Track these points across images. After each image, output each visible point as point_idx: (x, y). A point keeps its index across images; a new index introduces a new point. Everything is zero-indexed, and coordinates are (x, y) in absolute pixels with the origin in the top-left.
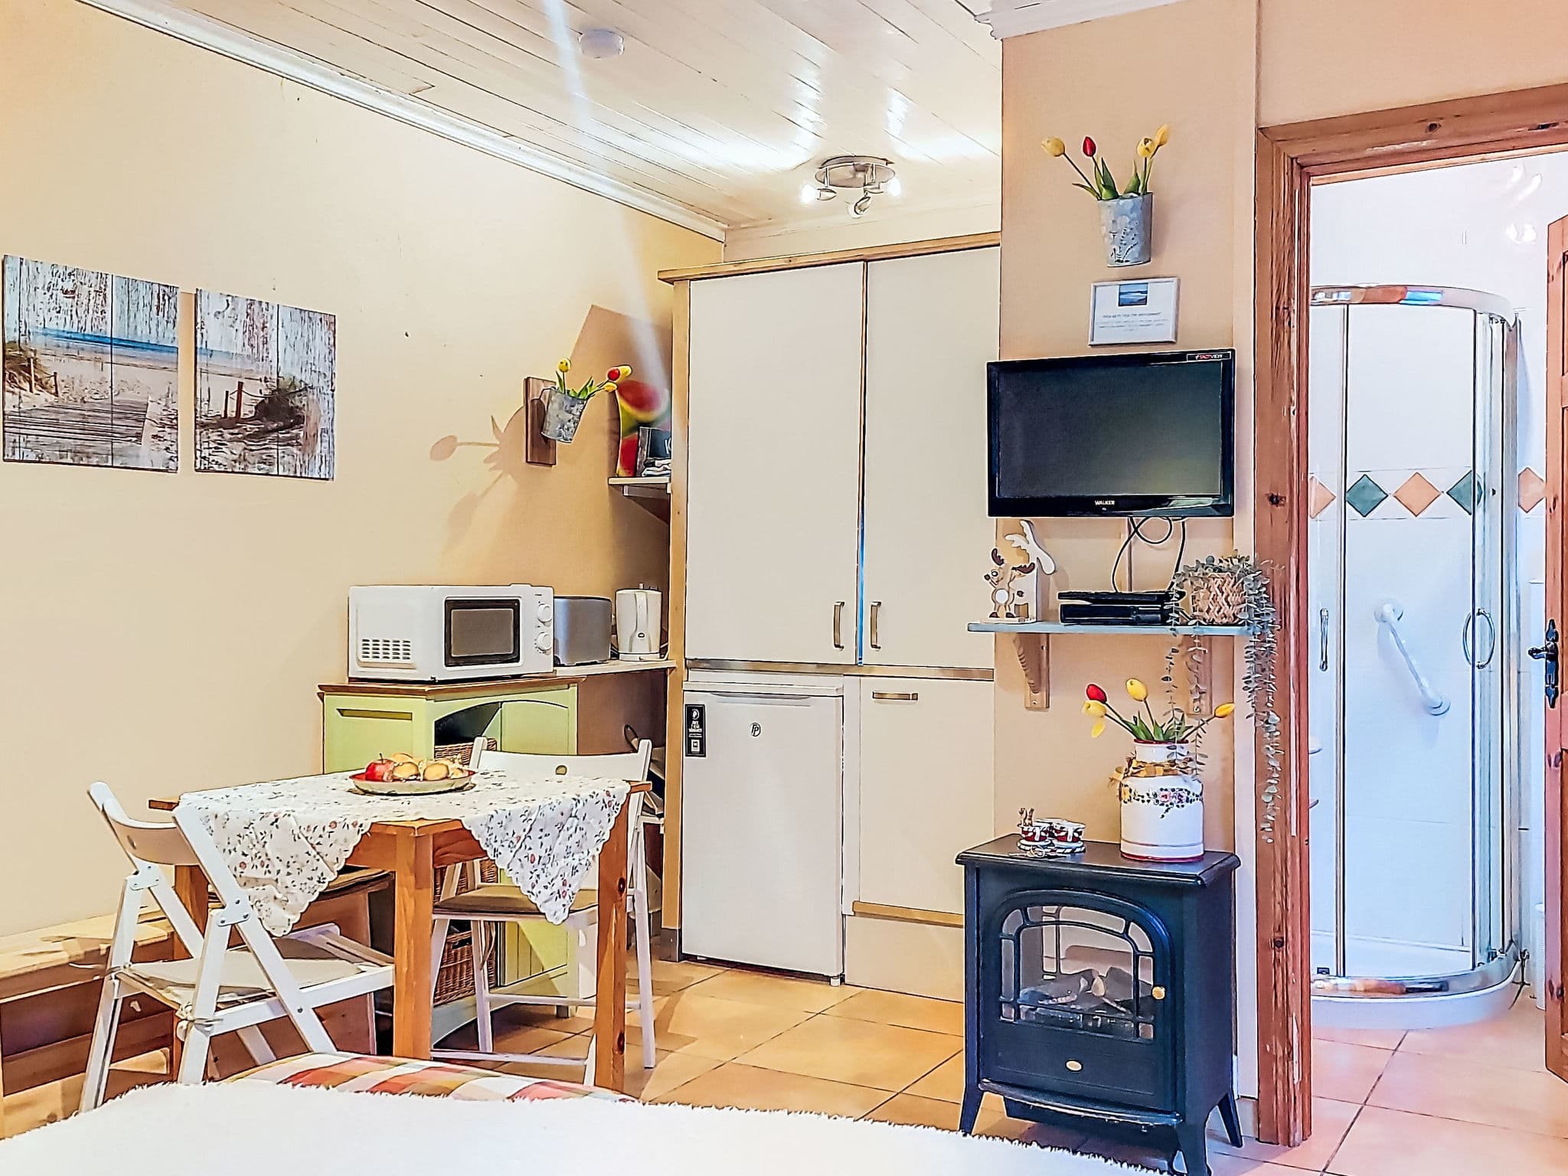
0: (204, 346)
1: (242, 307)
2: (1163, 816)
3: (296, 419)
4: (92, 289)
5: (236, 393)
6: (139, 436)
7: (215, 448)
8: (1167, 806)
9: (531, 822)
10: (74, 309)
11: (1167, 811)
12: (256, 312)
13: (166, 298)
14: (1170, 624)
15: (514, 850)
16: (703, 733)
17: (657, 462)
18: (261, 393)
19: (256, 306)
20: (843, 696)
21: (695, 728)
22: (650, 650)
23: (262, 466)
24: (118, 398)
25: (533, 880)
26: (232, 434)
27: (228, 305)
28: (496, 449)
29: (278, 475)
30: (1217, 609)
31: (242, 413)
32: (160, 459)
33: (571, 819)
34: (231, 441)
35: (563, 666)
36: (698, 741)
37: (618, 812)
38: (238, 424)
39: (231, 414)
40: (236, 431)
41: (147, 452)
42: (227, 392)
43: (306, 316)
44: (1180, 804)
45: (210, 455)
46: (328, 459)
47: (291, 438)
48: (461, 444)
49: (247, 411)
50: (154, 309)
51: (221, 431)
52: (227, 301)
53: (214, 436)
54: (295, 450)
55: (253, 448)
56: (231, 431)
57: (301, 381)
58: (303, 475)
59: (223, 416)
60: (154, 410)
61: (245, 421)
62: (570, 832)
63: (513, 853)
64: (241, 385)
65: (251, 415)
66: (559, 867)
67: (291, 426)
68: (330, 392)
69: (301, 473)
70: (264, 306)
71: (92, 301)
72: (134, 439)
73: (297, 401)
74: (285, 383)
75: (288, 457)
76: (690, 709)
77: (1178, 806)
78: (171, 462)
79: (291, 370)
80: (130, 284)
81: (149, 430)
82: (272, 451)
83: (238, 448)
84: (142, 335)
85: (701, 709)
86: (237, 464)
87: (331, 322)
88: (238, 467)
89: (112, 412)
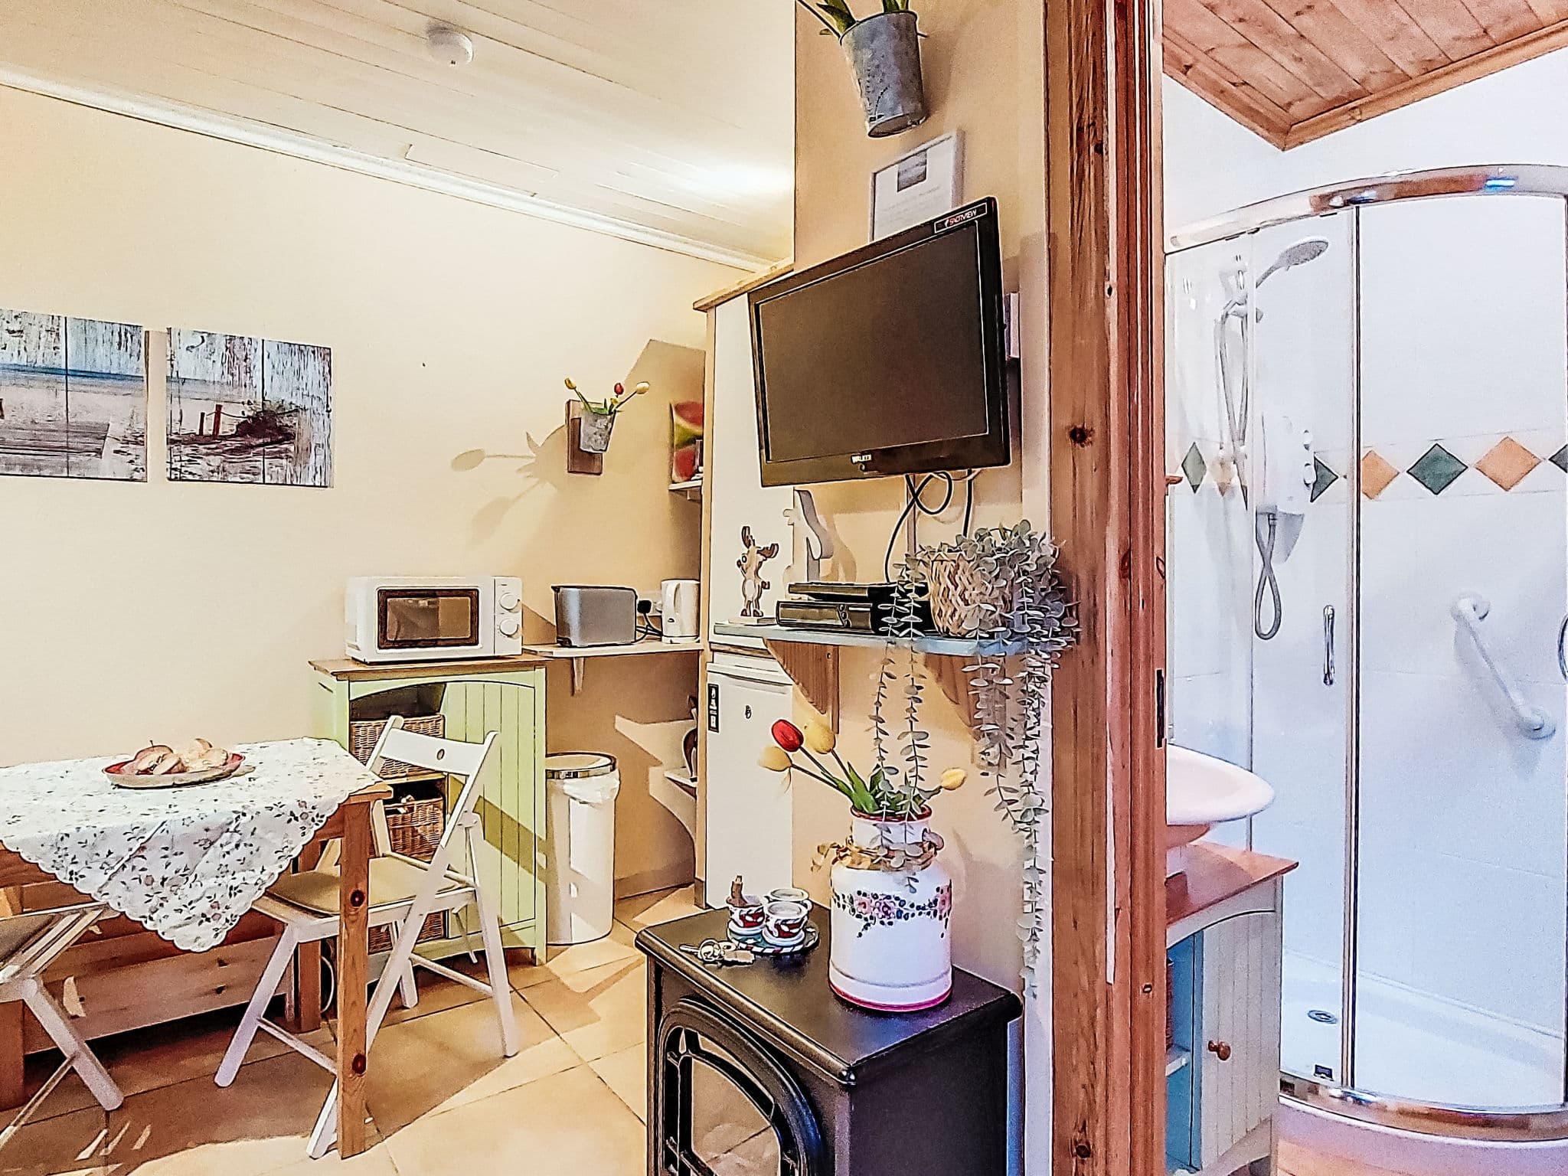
0: (174, 375)
1: (220, 345)
2: (860, 935)
3: (286, 436)
4: (43, 329)
5: (213, 415)
6: (99, 452)
7: (189, 461)
8: (866, 919)
9: (142, 840)
10: (23, 346)
11: (865, 928)
12: (237, 347)
13: (129, 335)
15: (110, 872)
16: (717, 711)
18: (243, 414)
19: (237, 342)
21: (713, 706)
23: (245, 475)
24: (74, 420)
26: (209, 449)
27: (203, 341)
28: (533, 460)
29: (264, 483)
31: (221, 431)
32: (123, 468)
33: (229, 834)
34: (207, 454)
36: (715, 717)
37: (321, 824)
38: (216, 441)
39: (208, 430)
40: (214, 446)
41: (110, 463)
42: (203, 415)
43: (297, 349)
44: (886, 920)
45: (182, 466)
46: (323, 469)
47: (280, 452)
48: (489, 457)
49: (227, 427)
50: (116, 345)
51: (195, 447)
52: (202, 337)
53: (188, 450)
54: (284, 462)
55: (234, 460)
56: (207, 446)
57: (291, 403)
58: (295, 483)
59: (198, 433)
60: (116, 429)
61: (225, 438)
62: (226, 849)
63: (107, 876)
64: (219, 407)
65: (230, 433)
66: (203, 889)
67: (280, 442)
68: (325, 413)
69: (292, 482)
70: (246, 341)
71: (43, 340)
72: (94, 454)
73: (286, 421)
74: (272, 406)
75: (276, 468)
76: (710, 687)
77: (882, 923)
78: (136, 473)
79: (279, 392)
80: (87, 324)
81: (110, 446)
82: (257, 463)
83: (216, 461)
84: (102, 366)
85: (717, 689)
86: (216, 474)
87: (326, 354)
88: (216, 477)
89: (67, 432)
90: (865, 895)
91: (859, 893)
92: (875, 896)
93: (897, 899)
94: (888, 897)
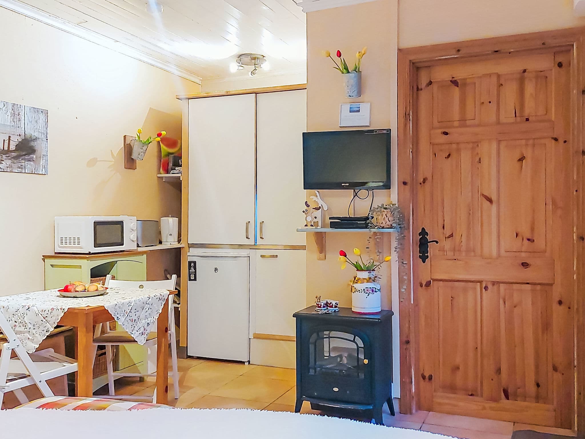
1: (10, 107)
2: (367, 297)
3: (33, 151)
5: (8, 140)
8: (368, 294)
9: (131, 306)
11: (368, 295)
12: (16, 109)
14: (369, 228)
15: (125, 317)
16: (195, 272)
17: (176, 168)
18: (18, 140)
19: (15, 106)
20: (249, 257)
21: (192, 270)
22: (174, 241)
23: (19, 169)
25: (132, 328)
26: (6, 156)
27: (4, 106)
28: (113, 163)
29: (25, 173)
30: (385, 223)
31: (10, 148)
33: (147, 305)
34: (6, 159)
35: (140, 247)
36: (193, 275)
37: (165, 302)
38: (9, 153)
39: (6, 148)
40: (8, 155)
42: (4, 140)
43: (36, 110)
44: (373, 293)
46: (45, 166)
47: (30, 158)
48: (99, 161)
49: (13, 147)
51: (2, 156)
52: (4, 104)
54: (32, 163)
55: (15, 162)
56: (6, 155)
57: (34, 136)
58: (35, 173)
59: (2, 149)
61: (12, 151)
62: (146, 310)
63: (124, 319)
64: (10, 137)
65: (14, 149)
66: (142, 323)
67: (30, 154)
68: (46, 140)
69: (34, 172)
70: (19, 106)
73: (32, 144)
74: (28, 136)
75: (29, 166)
76: (190, 263)
77: (372, 294)
79: (30, 132)
82: (23, 163)
83: (9, 162)
85: (195, 263)
86: (9, 169)
87: (46, 113)
88: (9, 170)
90: (368, 288)
91: (366, 288)
92: (370, 288)
93: (375, 288)
94: (373, 288)
